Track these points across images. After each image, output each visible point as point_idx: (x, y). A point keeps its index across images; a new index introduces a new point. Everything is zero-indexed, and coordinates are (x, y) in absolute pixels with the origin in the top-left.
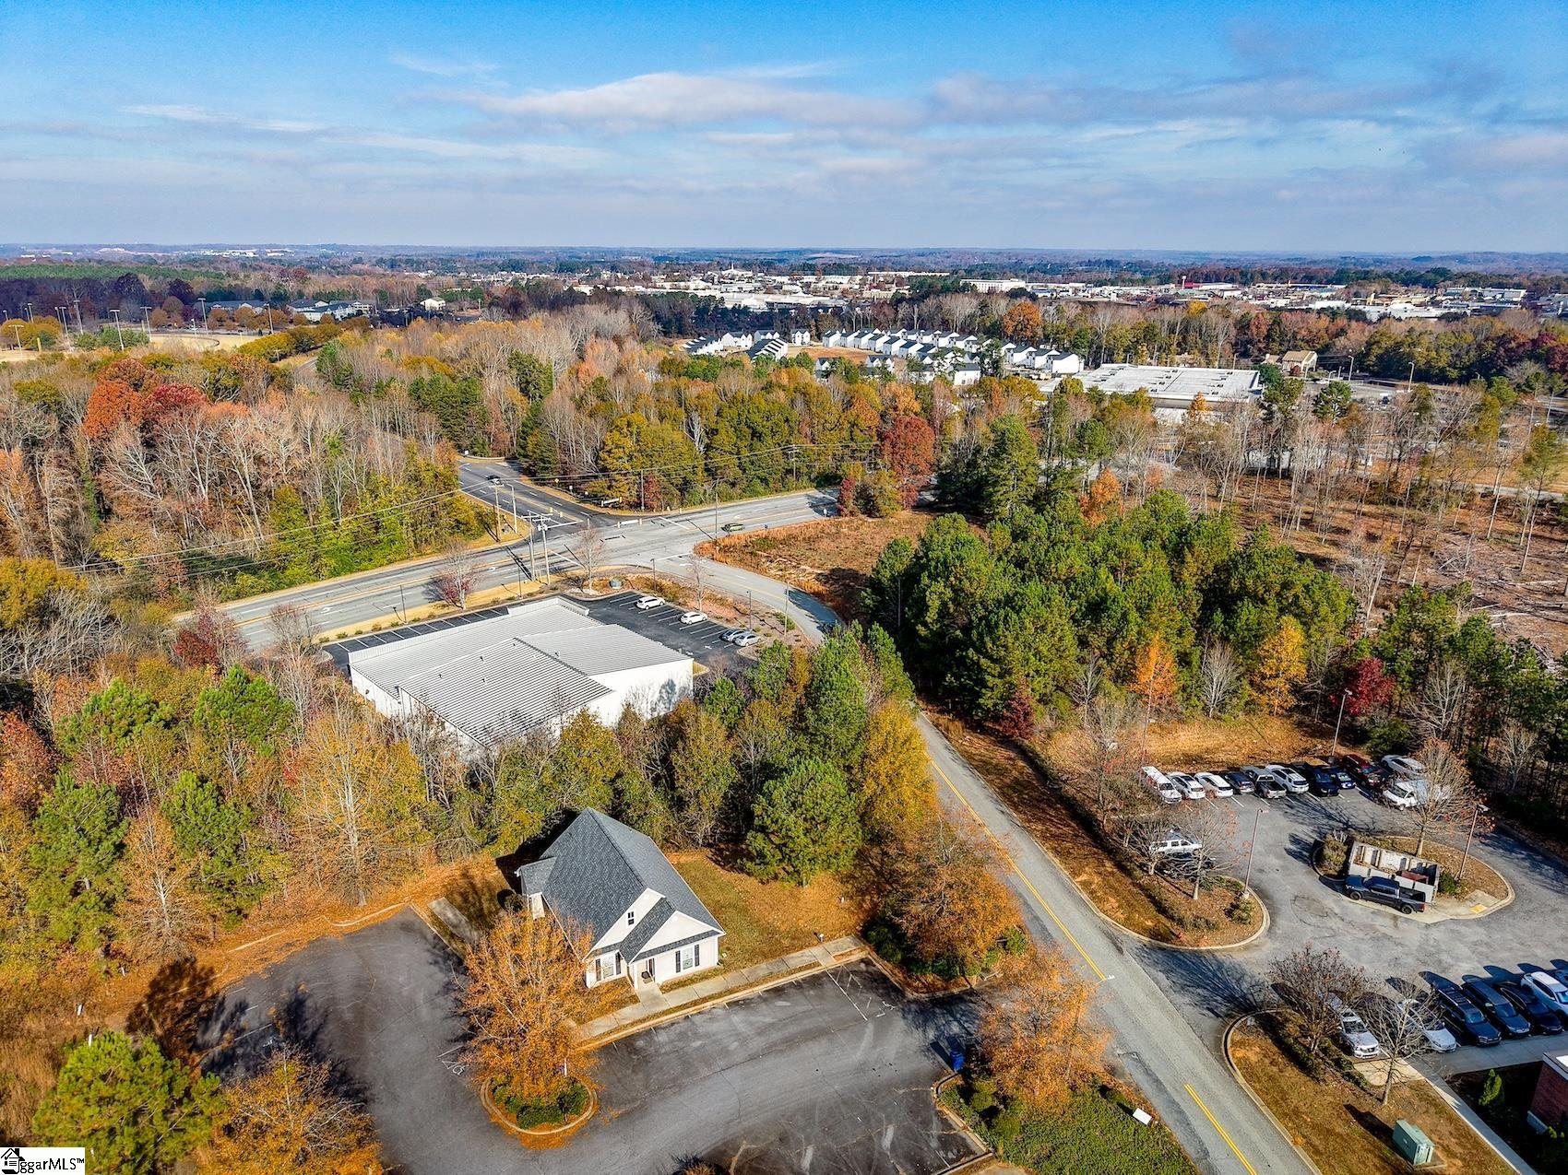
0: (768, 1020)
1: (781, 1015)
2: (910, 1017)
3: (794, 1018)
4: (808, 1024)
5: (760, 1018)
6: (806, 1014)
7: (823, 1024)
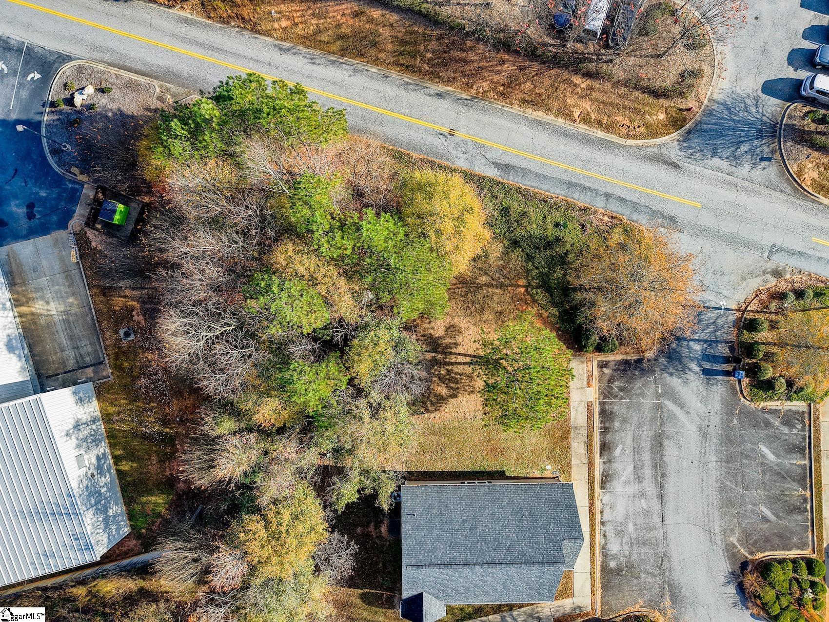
0: (630, 468)
1: (629, 458)
2: (671, 370)
3: (637, 450)
4: (646, 444)
5: (626, 473)
6: (636, 439)
7: (651, 433)
